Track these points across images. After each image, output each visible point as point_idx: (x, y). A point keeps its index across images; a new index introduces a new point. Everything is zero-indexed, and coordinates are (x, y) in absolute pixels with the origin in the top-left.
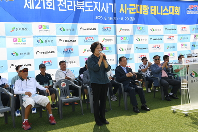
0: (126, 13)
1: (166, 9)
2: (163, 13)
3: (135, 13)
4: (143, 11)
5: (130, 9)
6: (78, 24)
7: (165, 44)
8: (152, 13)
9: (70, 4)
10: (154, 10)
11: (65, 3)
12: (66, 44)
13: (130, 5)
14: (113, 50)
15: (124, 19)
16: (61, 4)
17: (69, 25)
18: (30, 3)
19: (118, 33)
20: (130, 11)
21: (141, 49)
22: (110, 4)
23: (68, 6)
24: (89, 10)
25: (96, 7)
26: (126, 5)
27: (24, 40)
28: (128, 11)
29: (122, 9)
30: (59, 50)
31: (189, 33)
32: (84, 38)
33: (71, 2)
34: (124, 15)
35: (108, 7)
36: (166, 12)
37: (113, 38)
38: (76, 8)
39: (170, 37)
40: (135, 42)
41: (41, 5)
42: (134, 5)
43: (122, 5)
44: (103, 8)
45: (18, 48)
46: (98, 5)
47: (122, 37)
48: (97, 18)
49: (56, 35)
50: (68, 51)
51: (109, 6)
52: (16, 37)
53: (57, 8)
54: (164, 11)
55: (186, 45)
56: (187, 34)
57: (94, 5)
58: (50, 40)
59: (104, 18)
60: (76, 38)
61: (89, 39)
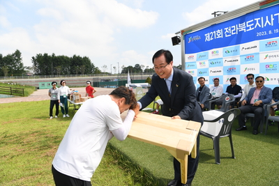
6: (241, 45)
9: (233, 28)
12: (229, 64)
16: (227, 31)
18: (208, 37)
22: (275, 15)
23: (233, 30)
24: (251, 29)
25: (258, 23)
27: (204, 63)
32: (245, 57)
35: (272, 19)
38: (238, 30)
41: (213, 37)
44: (267, 21)
45: (202, 68)
46: (260, 21)
48: (259, 34)
49: (221, 56)
50: (232, 70)
51: (274, 17)
52: (201, 62)
53: (224, 35)
57: (255, 22)
59: (268, 32)
60: (238, 58)
61: (249, 58)
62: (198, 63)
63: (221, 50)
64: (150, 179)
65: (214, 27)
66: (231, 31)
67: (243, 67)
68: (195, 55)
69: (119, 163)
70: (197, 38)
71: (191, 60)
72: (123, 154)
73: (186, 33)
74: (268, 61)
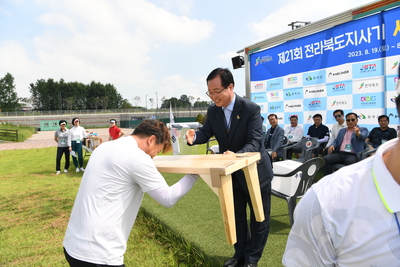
6: (327, 69)
9: (317, 46)
12: (311, 96)
14: (379, 101)
16: (308, 50)
17: (317, 72)
18: (282, 57)
19: (389, 72)
22: (373, 28)
23: (316, 49)
24: (340, 47)
25: (349, 40)
27: (277, 94)
29: (398, 29)
30: (304, 103)
32: (333, 86)
33: (318, 43)
35: (369, 34)
37: (379, 81)
38: (324, 49)
43: (398, 22)
44: (363, 37)
45: (274, 102)
46: (353, 37)
47: (397, 79)
48: (351, 54)
49: (301, 85)
50: (315, 104)
51: (371, 31)
52: (273, 92)
53: (304, 55)
57: (346, 38)
59: (363, 52)
60: (324, 88)
61: (339, 87)
62: (268, 95)
63: (300, 76)
64: (200, 258)
65: (290, 44)
66: (313, 49)
67: (330, 100)
68: (265, 82)
69: (157, 237)
70: (267, 59)
71: (259, 90)
72: (163, 224)
73: (252, 52)
74: (365, 91)
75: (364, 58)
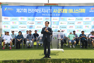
0: (56, 12)
1: (77, 10)
2: (75, 12)
3: (60, 12)
4: (64, 11)
5: (58, 11)
6: (35, 17)
7: (75, 26)
8: (69, 12)
9: (32, 10)
10: (70, 11)
11: (31, 10)
13: (58, 9)
15: (55, 15)
16: (29, 10)
17: (32, 18)
18: (18, 10)
19: (52, 21)
20: (58, 12)
21: (63, 27)
23: (32, 11)
24: (40, 12)
25: (43, 11)
26: (56, 9)
28: (57, 12)
29: (54, 11)
30: (27, 26)
31: (91, 21)
32: (37, 22)
33: (33, 9)
34: (55, 14)
36: (77, 11)
38: (35, 11)
39: (79, 23)
40: (60, 24)
41: (22, 11)
42: (60, 9)
43: (54, 9)
44: (46, 11)
45: (14, 25)
46: (43, 10)
47: (54, 22)
48: (43, 15)
49: (26, 21)
50: (31, 27)
51: (48, 10)
53: (28, 12)
54: (76, 11)
55: (88, 27)
56: (89, 21)
58: (24, 23)
59: (46, 15)
60: (34, 22)
61: (39, 23)
62: (11, 23)
63: (26, 18)
67: (36, 26)
71: (6, 20)
75: (46, 16)
